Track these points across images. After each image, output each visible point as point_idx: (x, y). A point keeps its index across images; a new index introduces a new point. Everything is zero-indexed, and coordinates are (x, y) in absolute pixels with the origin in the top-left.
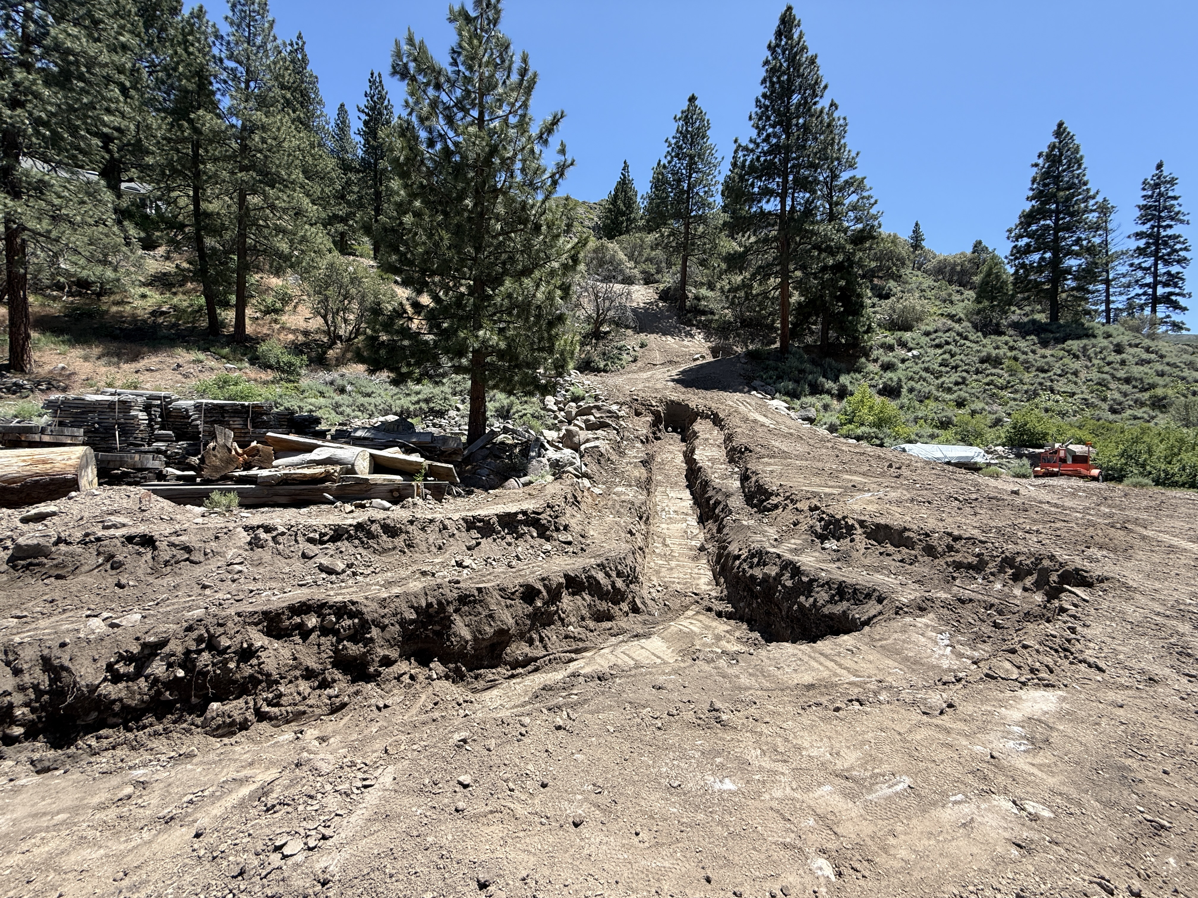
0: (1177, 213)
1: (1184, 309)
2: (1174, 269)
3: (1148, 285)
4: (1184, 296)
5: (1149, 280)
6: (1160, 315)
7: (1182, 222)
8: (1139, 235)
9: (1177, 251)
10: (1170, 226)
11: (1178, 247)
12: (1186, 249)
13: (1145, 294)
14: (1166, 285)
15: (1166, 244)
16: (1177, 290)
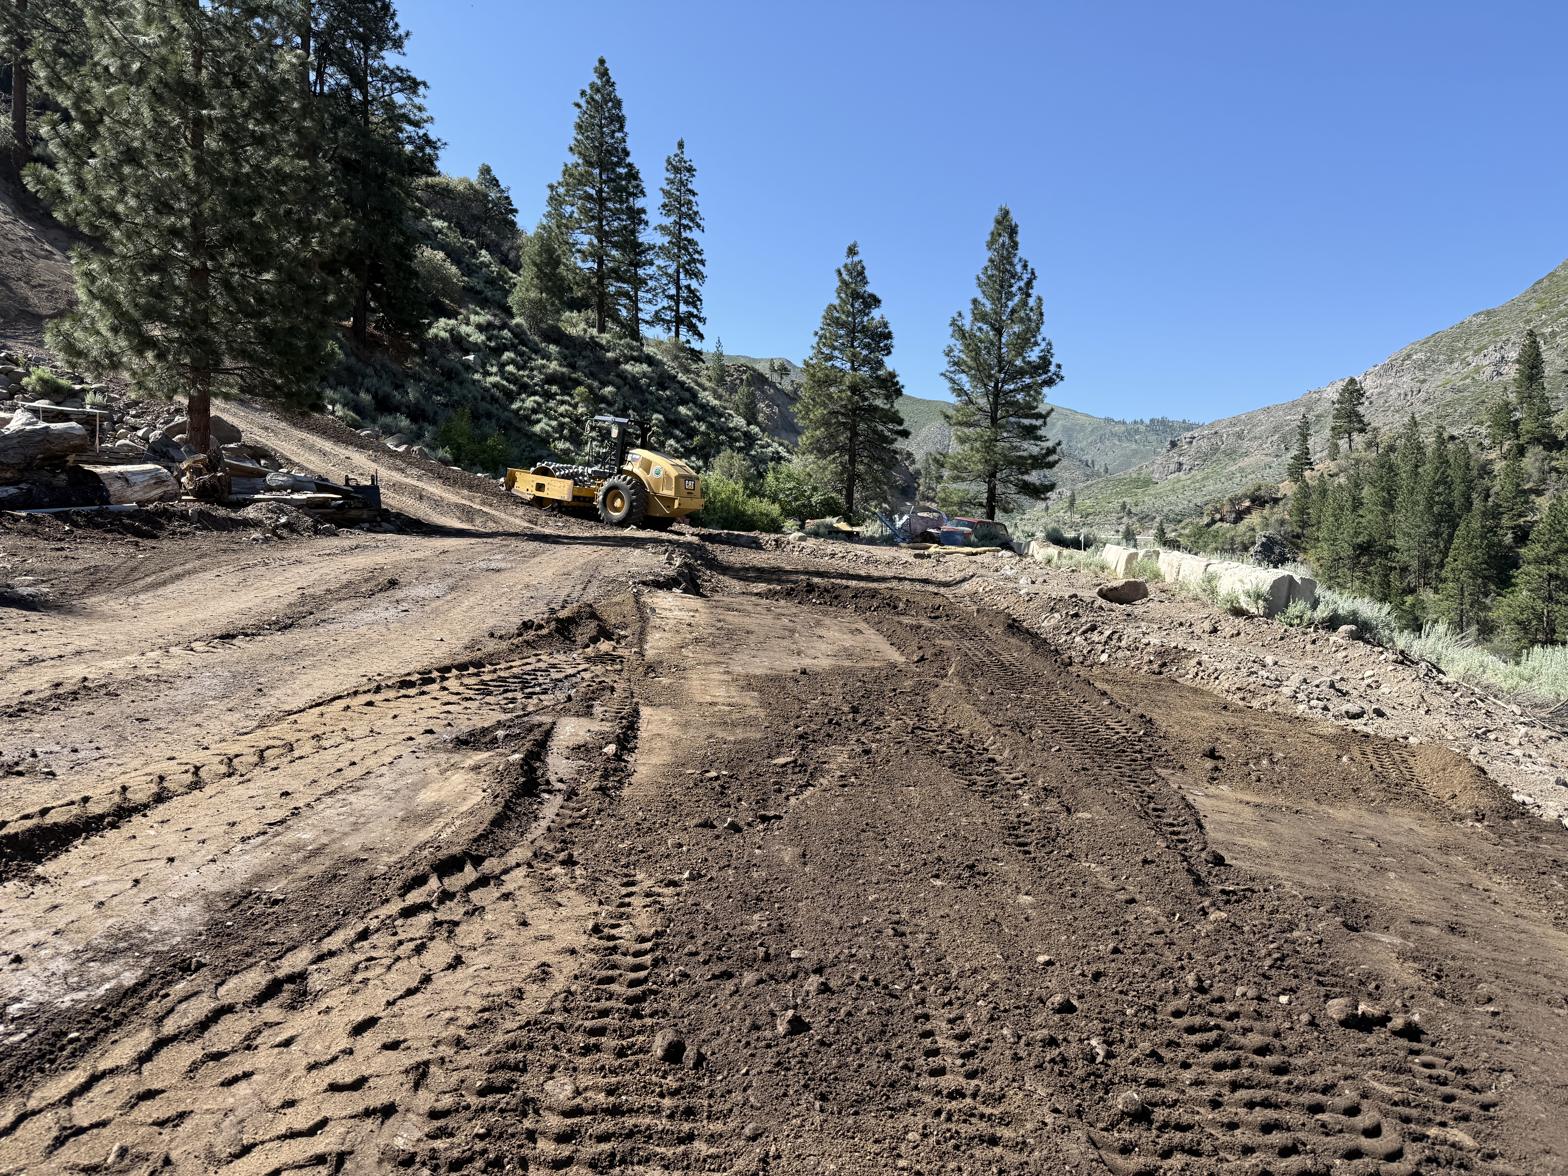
0: (696, 213)
1: (701, 336)
2: (694, 284)
3: (670, 297)
4: (700, 319)
5: (673, 291)
6: (682, 339)
7: (699, 226)
8: (663, 228)
9: (694, 261)
10: (690, 228)
11: (696, 256)
12: (702, 262)
13: (670, 308)
14: (687, 303)
15: (686, 250)
16: (695, 312)
